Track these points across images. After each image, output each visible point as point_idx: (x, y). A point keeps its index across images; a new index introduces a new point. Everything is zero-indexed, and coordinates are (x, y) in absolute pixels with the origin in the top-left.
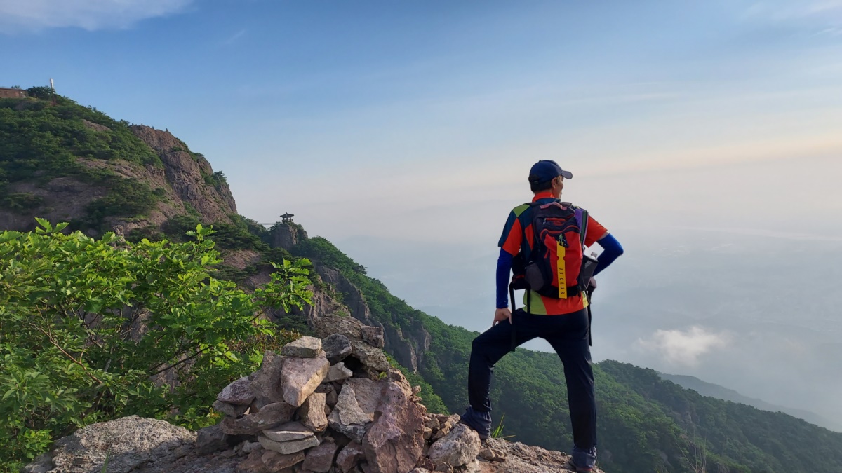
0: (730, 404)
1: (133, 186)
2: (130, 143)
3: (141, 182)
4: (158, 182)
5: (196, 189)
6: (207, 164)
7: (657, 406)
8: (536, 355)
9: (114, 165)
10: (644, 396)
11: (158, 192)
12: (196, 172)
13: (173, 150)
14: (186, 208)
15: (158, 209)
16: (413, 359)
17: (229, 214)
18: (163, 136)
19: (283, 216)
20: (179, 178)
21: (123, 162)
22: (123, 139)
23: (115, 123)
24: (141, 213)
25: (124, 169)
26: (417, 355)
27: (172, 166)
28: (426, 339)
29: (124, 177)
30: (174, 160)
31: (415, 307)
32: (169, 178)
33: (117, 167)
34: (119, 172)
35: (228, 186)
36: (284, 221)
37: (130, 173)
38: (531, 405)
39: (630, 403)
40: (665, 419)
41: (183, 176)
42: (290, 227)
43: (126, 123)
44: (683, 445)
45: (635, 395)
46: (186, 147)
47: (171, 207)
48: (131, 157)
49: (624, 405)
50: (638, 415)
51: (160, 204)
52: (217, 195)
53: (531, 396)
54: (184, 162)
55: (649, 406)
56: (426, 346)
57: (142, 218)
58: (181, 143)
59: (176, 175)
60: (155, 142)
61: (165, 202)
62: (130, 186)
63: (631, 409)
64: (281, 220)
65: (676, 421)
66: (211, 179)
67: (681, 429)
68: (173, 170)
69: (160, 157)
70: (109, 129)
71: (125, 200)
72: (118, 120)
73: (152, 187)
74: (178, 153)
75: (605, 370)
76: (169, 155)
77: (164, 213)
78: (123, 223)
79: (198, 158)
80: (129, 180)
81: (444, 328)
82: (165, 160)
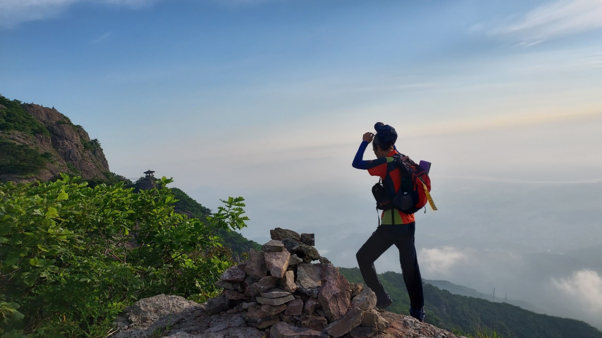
1: (25, 150)
2: (22, 117)
3: (31, 147)
4: (47, 148)
5: (77, 153)
6: (86, 134)
9: (9, 134)
11: (46, 155)
12: (77, 139)
13: (58, 123)
14: (69, 167)
15: (46, 168)
17: (103, 171)
18: (51, 113)
19: (146, 173)
20: (63, 144)
21: (17, 132)
22: (17, 114)
23: (10, 102)
24: (32, 171)
25: (17, 138)
27: (57, 135)
29: (18, 144)
30: (59, 131)
31: (249, 239)
32: (55, 145)
33: (11, 136)
34: (14, 140)
35: (102, 150)
36: (147, 176)
37: (22, 141)
41: (66, 143)
42: (152, 181)
43: (19, 102)
46: (69, 120)
47: (57, 166)
48: (23, 128)
51: (48, 165)
52: (93, 157)
54: (67, 132)
57: (33, 175)
58: (65, 117)
59: (60, 142)
60: (44, 117)
61: (52, 163)
62: (22, 151)
64: (144, 176)
65: (436, 313)
66: (89, 145)
67: (439, 319)
68: (58, 139)
69: (48, 128)
70: (4, 106)
71: (18, 162)
72: (12, 99)
73: (41, 151)
74: (63, 125)
75: (387, 279)
76: (55, 127)
77: (51, 171)
78: (16, 179)
79: (79, 129)
80: (22, 146)
82: (52, 131)
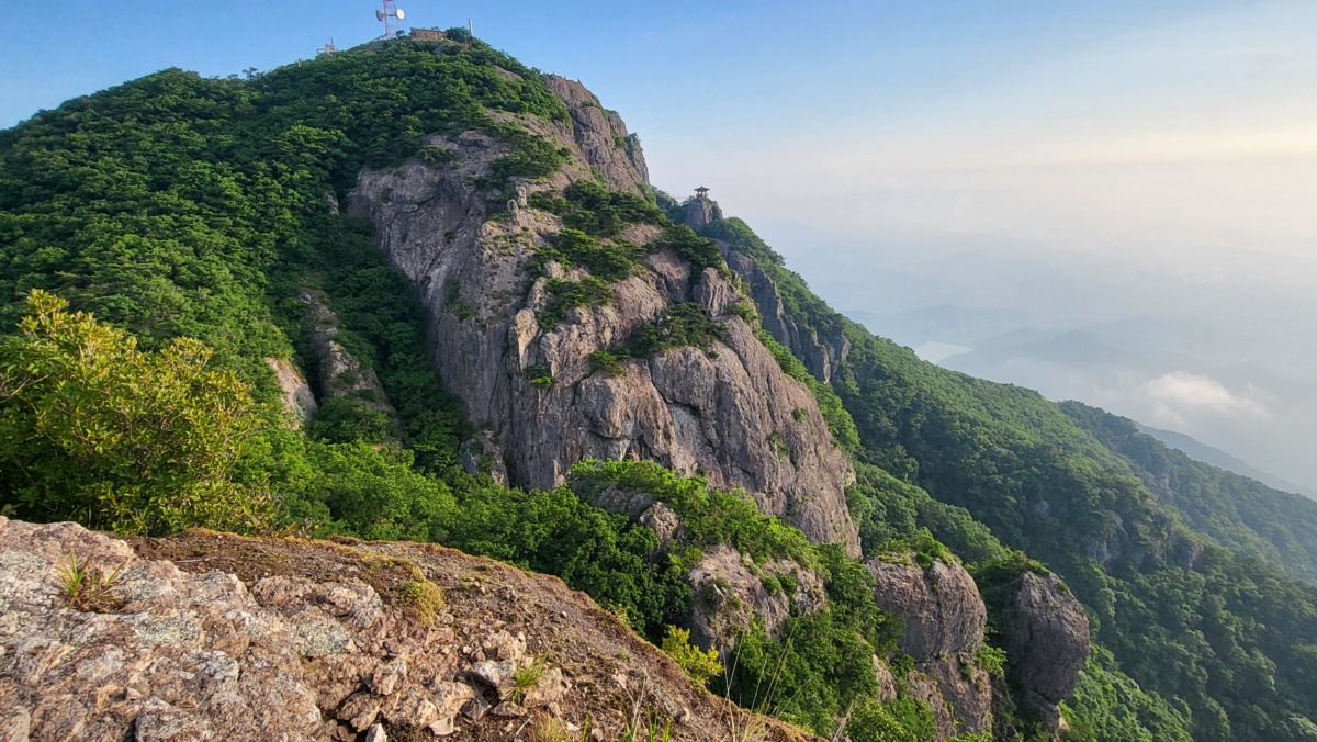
0: (1229, 476)
1: (539, 143)
2: (540, 94)
3: (547, 140)
4: (565, 141)
5: (605, 151)
6: (621, 124)
7: (1124, 462)
8: (978, 383)
9: (523, 118)
10: (1110, 448)
11: (564, 153)
12: (606, 132)
13: (585, 105)
14: (593, 173)
15: (562, 171)
16: (826, 367)
17: (638, 183)
18: (575, 88)
19: (698, 190)
20: (589, 137)
21: (532, 116)
22: (533, 90)
23: (527, 71)
24: (545, 174)
25: (532, 124)
26: (832, 364)
27: (581, 124)
28: (845, 347)
29: (531, 133)
30: (584, 116)
31: (837, 311)
32: (578, 138)
33: (525, 122)
34: (527, 127)
35: (641, 150)
36: (699, 196)
37: (537, 129)
38: (960, 437)
39: (1088, 453)
40: (1131, 478)
41: (592, 136)
42: (704, 203)
43: (538, 72)
44: (1147, 512)
45: (1098, 445)
46: (598, 102)
47: (576, 170)
48: (540, 111)
49: (1080, 454)
50: (1094, 469)
51: (564, 166)
52: (626, 159)
53: (961, 427)
54: (594, 120)
55: (1115, 460)
56: (844, 356)
57: (545, 180)
58: (593, 96)
59: (585, 134)
60: (566, 96)
61: (570, 164)
62: (535, 144)
63: (1087, 461)
64: (694, 194)
65: (1146, 483)
66: (622, 141)
67: (1149, 494)
68: (582, 128)
69: (570, 113)
70: (520, 78)
71: (529, 159)
72: (529, 68)
73: (558, 147)
74: (589, 108)
75: (1065, 412)
76: (580, 111)
77: (568, 176)
78: (527, 184)
79: (611, 117)
80: (535, 137)
81: (868, 338)
82: (575, 117)
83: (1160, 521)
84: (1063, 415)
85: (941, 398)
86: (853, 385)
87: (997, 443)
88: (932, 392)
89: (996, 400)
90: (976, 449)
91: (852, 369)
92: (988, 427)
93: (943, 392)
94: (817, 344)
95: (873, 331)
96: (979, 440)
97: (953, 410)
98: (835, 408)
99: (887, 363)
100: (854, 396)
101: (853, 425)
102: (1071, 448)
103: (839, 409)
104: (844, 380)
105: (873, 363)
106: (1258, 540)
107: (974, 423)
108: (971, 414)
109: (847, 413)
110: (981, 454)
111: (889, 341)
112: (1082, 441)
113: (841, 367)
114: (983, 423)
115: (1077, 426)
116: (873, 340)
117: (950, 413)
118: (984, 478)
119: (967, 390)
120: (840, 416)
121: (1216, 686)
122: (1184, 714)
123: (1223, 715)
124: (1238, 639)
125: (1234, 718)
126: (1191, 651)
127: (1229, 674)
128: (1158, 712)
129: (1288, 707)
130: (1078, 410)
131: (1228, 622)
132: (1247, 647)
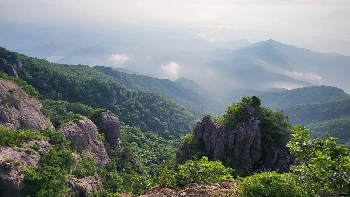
0: (132, 75)
7: (112, 78)
10: (108, 75)
16: (15, 72)
26: (17, 70)
28: (20, 63)
38: (71, 83)
39: (104, 78)
40: (115, 81)
44: (120, 88)
45: (106, 75)
49: (103, 79)
50: (107, 81)
53: (70, 80)
55: (110, 78)
56: (21, 66)
63: (105, 80)
65: (118, 81)
75: (96, 69)
81: (28, 59)
83: (123, 89)
84: (95, 70)
85: (61, 73)
86: (29, 76)
87: (82, 82)
88: (58, 72)
89: (77, 70)
90: (77, 85)
91: (26, 70)
92: (78, 78)
93: (61, 71)
94: (7, 64)
95: (29, 55)
96: (77, 82)
97: (66, 76)
98: (25, 85)
99: (39, 66)
100: (30, 79)
101: (35, 89)
102: (100, 78)
103: (27, 85)
104: (24, 75)
105: (33, 67)
106: (140, 87)
107: (73, 78)
108: (72, 75)
109: (30, 86)
110: (79, 86)
111: (36, 58)
112: (102, 75)
113: (21, 71)
114: (76, 77)
115: (100, 72)
116: (30, 59)
117: (66, 77)
118: (82, 92)
119: (68, 69)
120: (28, 87)
121: (142, 119)
122: (139, 127)
123: (145, 124)
124: (143, 108)
125: (146, 123)
126: (136, 114)
127: (143, 115)
128: (134, 129)
129: (153, 117)
130: (99, 68)
131: (140, 105)
132: (144, 109)
